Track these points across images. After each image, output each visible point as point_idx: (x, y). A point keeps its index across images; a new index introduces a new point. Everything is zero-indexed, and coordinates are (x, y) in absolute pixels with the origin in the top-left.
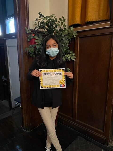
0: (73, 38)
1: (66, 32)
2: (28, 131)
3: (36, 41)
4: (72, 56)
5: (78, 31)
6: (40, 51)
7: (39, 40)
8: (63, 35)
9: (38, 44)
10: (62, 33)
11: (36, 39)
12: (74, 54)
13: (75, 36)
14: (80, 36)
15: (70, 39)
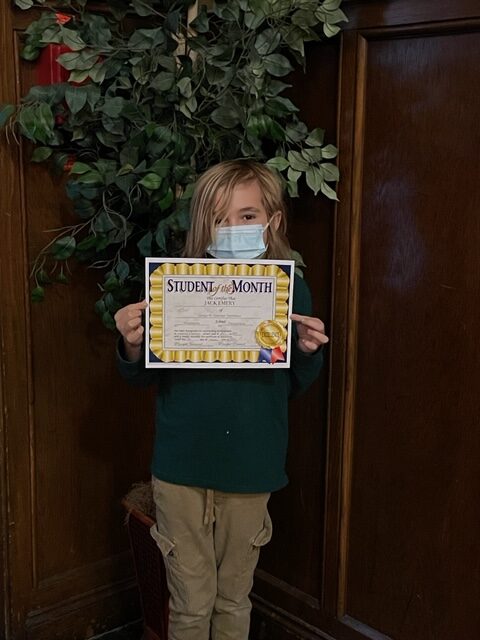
0: (318, 39)
3: (69, 61)
4: (316, 165)
6: (100, 127)
8: (252, 22)
9: (81, 79)
12: (328, 153)
13: (329, 31)
14: (372, 31)
15: (299, 47)
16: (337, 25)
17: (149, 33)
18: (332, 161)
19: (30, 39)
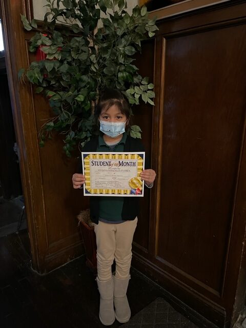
1: (127, 21)
2: (42, 273)
3: (45, 50)
4: (146, 91)
5: (158, 19)
6: (61, 78)
7: (53, 48)
9: (52, 58)
10: (116, 25)
11: (46, 45)
12: (150, 87)
13: (151, 35)
14: (168, 35)
15: (139, 43)
16: (153, 32)
17: (78, 39)
18: (152, 90)
19: (32, 44)
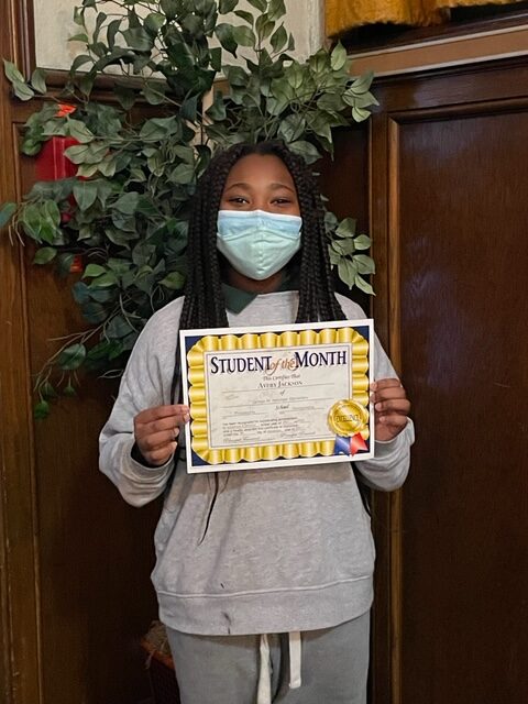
3: (76, 154)
8: (275, 108)
9: (90, 173)
10: (265, 91)
12: (361, 243)
14: (403, 114)
15: (326, 133)
16: (366, 109)
17: (161, 122)
18: (365, 252)
19: (30, 133)
